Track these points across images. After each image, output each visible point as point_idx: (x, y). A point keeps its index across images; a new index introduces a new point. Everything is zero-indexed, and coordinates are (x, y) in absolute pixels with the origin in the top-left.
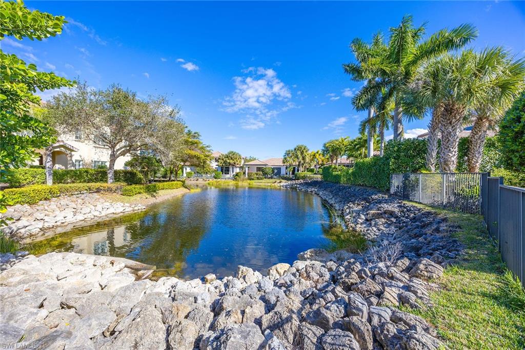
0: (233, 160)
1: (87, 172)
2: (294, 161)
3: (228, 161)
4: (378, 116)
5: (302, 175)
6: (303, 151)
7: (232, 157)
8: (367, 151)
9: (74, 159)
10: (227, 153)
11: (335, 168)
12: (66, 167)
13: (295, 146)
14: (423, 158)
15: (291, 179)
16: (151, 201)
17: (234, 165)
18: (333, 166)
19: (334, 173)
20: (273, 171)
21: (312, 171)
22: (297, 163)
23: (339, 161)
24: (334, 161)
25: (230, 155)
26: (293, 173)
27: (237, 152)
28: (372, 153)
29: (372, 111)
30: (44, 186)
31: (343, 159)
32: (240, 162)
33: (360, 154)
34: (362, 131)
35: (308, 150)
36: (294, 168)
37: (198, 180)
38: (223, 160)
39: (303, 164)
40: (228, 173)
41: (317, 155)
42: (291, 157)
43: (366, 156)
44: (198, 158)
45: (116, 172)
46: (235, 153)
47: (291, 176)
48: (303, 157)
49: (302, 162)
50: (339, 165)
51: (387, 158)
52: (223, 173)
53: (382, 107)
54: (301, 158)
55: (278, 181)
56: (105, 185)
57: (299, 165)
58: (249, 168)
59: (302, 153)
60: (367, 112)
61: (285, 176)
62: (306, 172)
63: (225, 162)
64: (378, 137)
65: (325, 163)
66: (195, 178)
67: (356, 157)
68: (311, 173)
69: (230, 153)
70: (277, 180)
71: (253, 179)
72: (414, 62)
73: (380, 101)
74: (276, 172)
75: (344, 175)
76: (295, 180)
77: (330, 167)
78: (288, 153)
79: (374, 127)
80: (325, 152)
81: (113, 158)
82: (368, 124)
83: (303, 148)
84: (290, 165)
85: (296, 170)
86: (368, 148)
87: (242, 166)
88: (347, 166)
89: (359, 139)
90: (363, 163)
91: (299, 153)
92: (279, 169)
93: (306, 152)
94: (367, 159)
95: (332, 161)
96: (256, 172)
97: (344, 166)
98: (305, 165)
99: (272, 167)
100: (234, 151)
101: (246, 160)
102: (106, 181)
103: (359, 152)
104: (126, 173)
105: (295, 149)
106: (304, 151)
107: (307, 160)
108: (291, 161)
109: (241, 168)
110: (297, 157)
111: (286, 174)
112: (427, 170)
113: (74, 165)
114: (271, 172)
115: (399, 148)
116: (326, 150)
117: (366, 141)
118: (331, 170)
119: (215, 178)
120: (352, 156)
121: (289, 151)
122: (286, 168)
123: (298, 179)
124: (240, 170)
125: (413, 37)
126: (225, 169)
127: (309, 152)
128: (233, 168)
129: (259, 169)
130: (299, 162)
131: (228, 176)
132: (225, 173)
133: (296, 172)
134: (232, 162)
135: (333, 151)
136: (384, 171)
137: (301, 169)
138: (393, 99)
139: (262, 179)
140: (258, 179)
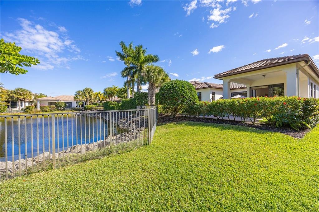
0: (22, 96)
2: (83, 98)
3: (16, 97)
4: (131, 80)
5: (90, 107)
6: (89, 92)
7: (21, 93)
8: (127, 95)
10: (14, 89)
11: (111, 103)
13: (84, 89)
14: (147, 100)
15: (81, 110)
17: (23, 100)
18: (110, 102)
19: (111, 106)
20: (65, 105)
21: (96, 104)
22: (86, 100)
23: (113, 99)
24: (111, 99)
25: (19, 91)
26: (82, 106)
27: (27, 89)
28: (129, 96)
29: (129, 78)
31: (115, 98)
32: (31, 97)
33: (124, 96)
34: (125, 86)
35: (93, 91)
36: (83, 103)
39: (89, 100)
40: (16, 107)
41: (99, 95)
42: (81, 95)
43: (127, 98)
46: (25, 90)
47: (81, 108)
48: (90, 96)
49: (89, 99)
50: (113, 101)
51: (135, 99)
52: (8, 107)
53: (133, 77)
54: (88, 96)
55: (71, 112)
57: (87, 101)
58: (40, 102)
59: (89, 93)
60: (127, 78)
61: (77, 108)
62: (92, 105)
63: (12, 97)
64: (131, 89)
65: (104, 100)
67: (122, 98)
68: (95, 106)
70: (69, 111)
71: (46, 111)
72: (143, 62)
73: (132, 74)
74: (68, 105)
75: (116, 107)
76: (84, 110)
77: (109, 102)
78: (78, 93)
79: (130, 85)
80: (105, 94)
82: (128, 83)
83: (89, 90)
84: (80, 101)
85: (84, 104)
86: (127, 94)
87: (31, 101)
88: (118, 102)
89: (124, 89)
90: (126, 101)
91: (87, 93)
92: (70, 104)
93: (92, 92)
94: (127, 99)
95: (109, 99)
96: (48, 106)
97: (116, 101)
98: (91, 101)
99: (64, 102)
100: (23, 88)
101: (36, 96)
103: (123, 95)
105: (84, 90)
106: (91, 92)
107: (93, 97)
108: (80, 98)
109: (31, 102)
110: (85, 95)
111: (77, 106)
112: (147, 104)
114: (63, 105)
115: (139, 96)
116: (105, 92)
117: (126, 90)
118: (109, 104)
120: (120, 97)
121: (79, 91)
122: (77, 103)
123: (87, 110)
124: (29, 104)
125: (143, 53)
126: (12, 104)
127: (94, 93)
128: (21, 103)
129: (51, 103)
130: (87, 99)
132: (11, 107)
133: (84, 105)
134: (20, 97)
135: (109, 93)
136: (134, 105)
137: (88, 103)
138: (137, 74)
139: (55, 111)
140: (51, 111)
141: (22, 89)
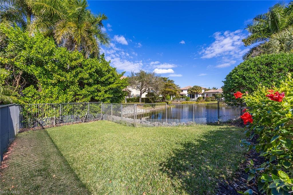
0: (196, 90)
1: (134, 99)
7: (196, 89)
9: (131, 94)
10: (192, 87)
12: (130, 97)
16: (153, 109)
17: (197, 93)
30: (125, 103)
32: (201, 91)
37: (177, 101)
38: (190, 91)
40: (194, 98)
44: (172, 92)
45: (142, 98)
46: (197, 86)
52: (191, 98)
56: (139, 103)
58: (207, 94)
63: (192, 92)
66: (176, 101)
69: (194, 87)
71: (209, 101)
81: (141, 94)
87: (203, 93)
96: (211, 97)
101: (205, 89)
102: (139, 102)
104: (146, 99)
113: (131, 97)
119: (186, 100)
124: (202, 95)
126: (192, 96)
128: (197, 95)
129: (213, 95)
131: (194, 99)
132: (192, 98)
134: (195, 91)
139: (214, 101)
140: (212, 101)
141: (196, 86)
